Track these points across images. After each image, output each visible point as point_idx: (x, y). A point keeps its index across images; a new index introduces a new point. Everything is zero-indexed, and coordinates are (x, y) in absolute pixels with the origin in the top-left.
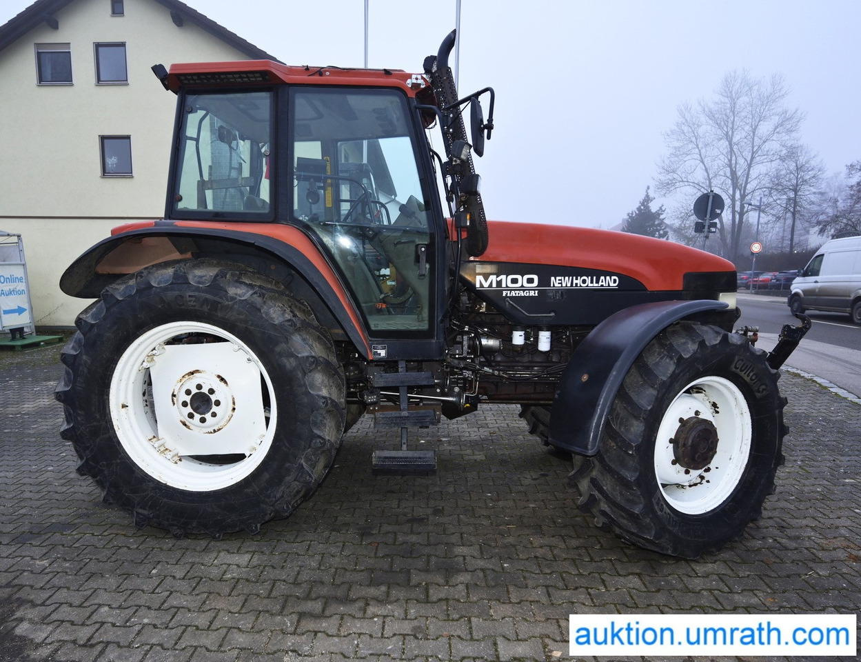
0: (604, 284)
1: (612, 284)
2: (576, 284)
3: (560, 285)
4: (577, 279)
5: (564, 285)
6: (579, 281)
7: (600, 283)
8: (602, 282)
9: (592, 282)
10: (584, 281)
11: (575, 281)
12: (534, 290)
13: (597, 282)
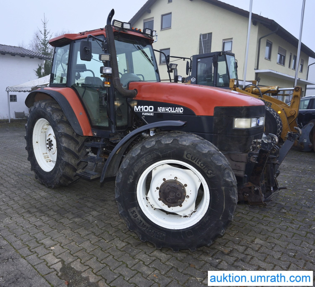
0: (177, 111)
1: (180, 112)
2: (167, 111)
3: (161, 111)
4: (167, 109)
5: (162, 111)
6: (167, 110)
7: (176, 111)
8: (177, 110)
9: (173, 110)
10: (170, 110)
11: (166, 110)
12: (152, 113)
13: (175, 110)
